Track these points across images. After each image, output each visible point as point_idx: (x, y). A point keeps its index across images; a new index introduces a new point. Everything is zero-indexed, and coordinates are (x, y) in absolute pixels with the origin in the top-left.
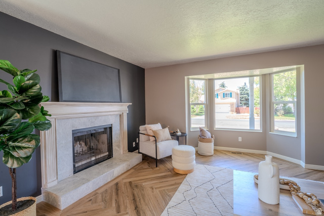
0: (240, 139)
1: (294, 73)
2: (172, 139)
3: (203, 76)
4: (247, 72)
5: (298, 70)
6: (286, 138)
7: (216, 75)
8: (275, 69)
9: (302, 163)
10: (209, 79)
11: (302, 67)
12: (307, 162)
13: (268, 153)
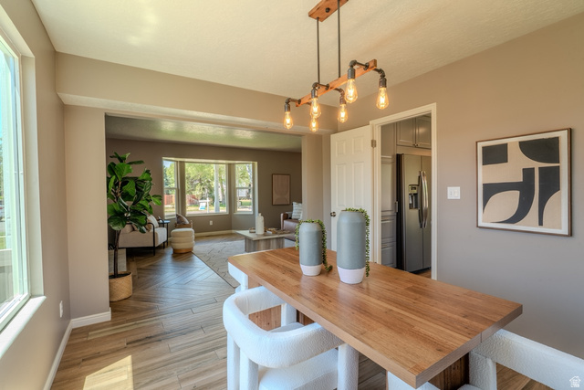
0: (211, 223)
1: (250, 167)
2: (160, 226)
5: (253, 164)
6: (246, 215)
10: (181, 162)
11: (256, 163)
13: (233, 231)
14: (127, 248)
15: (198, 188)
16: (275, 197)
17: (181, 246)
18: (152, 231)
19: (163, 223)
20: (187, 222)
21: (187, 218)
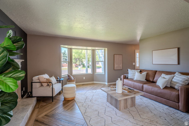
0: (84, 78)
1: (103, 51)
2: (57, 83)
3: (66, 46)
4: (85, 48)
5: (105, 50)
6: (100, 75)
7: (73, 47)
8: (96, 48)
9: (106, 83)
10: (70, 48)
11: (106, 49)
12: (108, 82)
13: (95, 82)
14: (37, 97)
15: (78, 61)
16: (116, 66)
17: (69, 96)
18: (51, 87)
19: (60, 81)
20: (73, 78)
21: (72, 76)
